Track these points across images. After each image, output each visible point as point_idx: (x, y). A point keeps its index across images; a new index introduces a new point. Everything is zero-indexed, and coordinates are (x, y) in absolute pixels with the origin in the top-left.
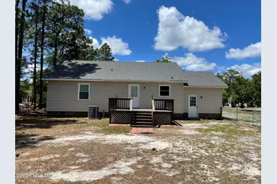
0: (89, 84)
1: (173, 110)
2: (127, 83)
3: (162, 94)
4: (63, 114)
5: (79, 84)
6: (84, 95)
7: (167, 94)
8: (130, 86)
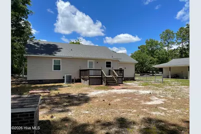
0: (60, 59)
1: (123, 75)
2: (87, 59)
3: (107, 66)
4: (41, 82)
5: (53, 60)
6: (57, 67)
7: (110, 66)
8: (88, 61)
